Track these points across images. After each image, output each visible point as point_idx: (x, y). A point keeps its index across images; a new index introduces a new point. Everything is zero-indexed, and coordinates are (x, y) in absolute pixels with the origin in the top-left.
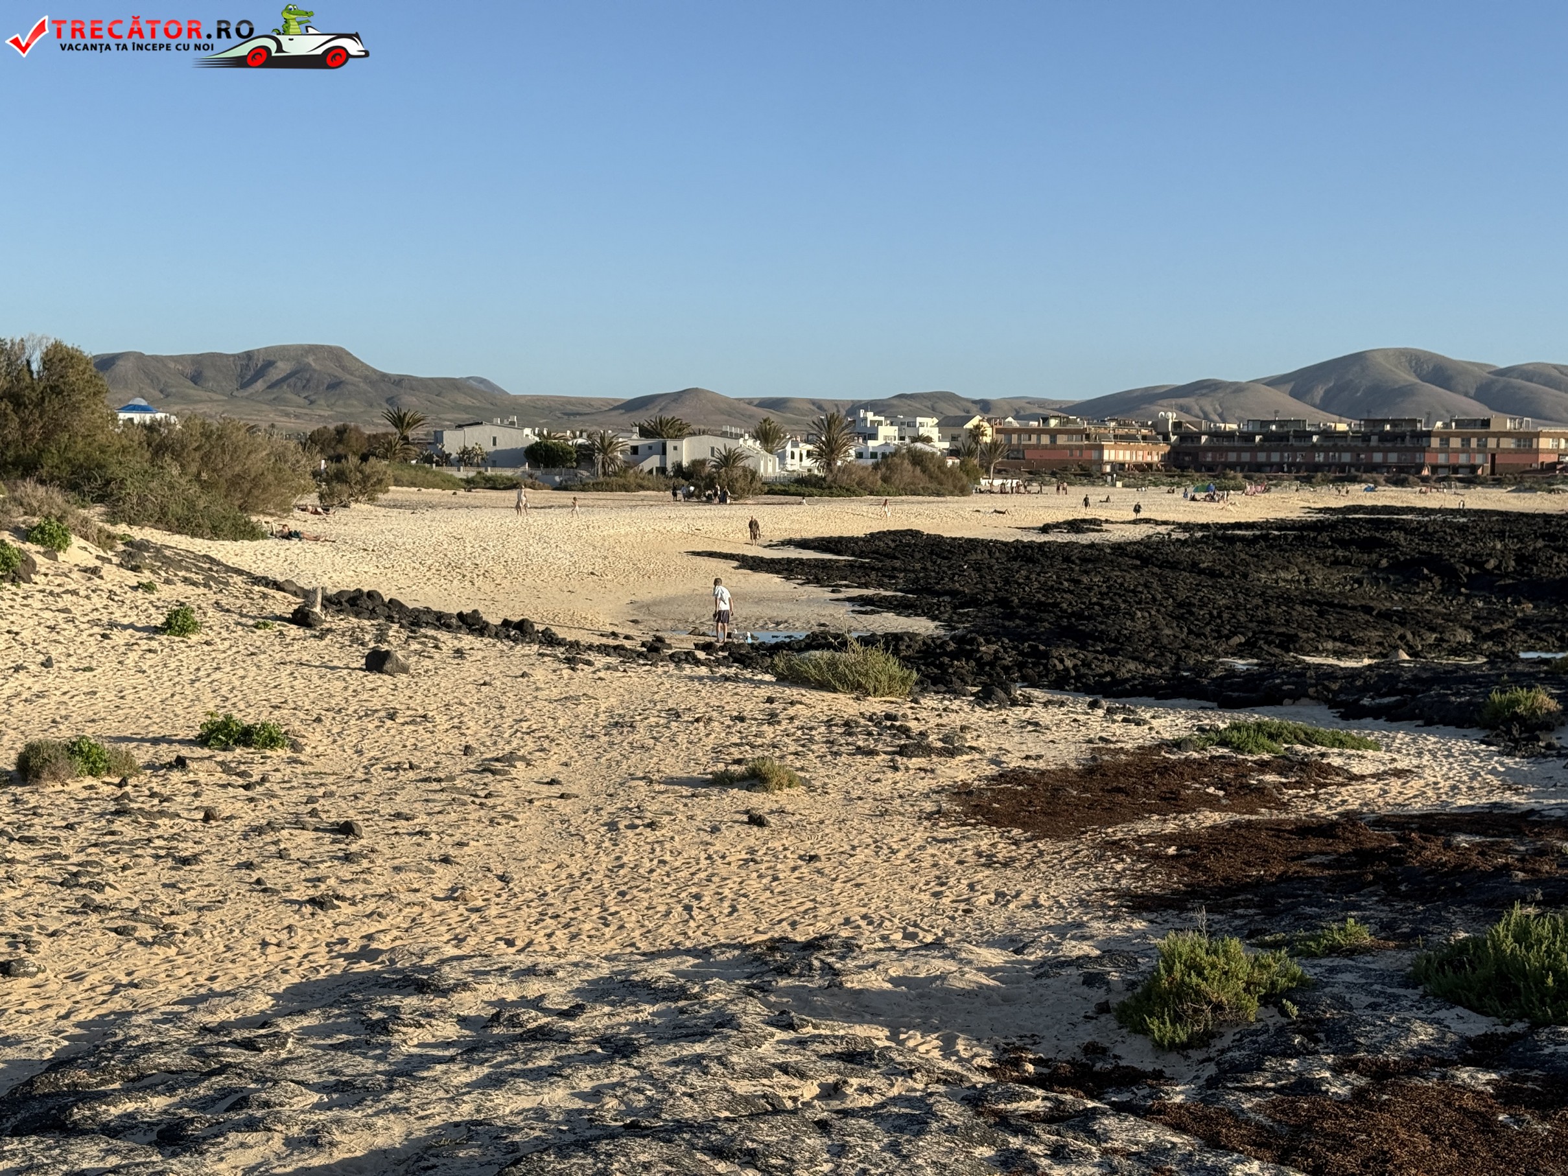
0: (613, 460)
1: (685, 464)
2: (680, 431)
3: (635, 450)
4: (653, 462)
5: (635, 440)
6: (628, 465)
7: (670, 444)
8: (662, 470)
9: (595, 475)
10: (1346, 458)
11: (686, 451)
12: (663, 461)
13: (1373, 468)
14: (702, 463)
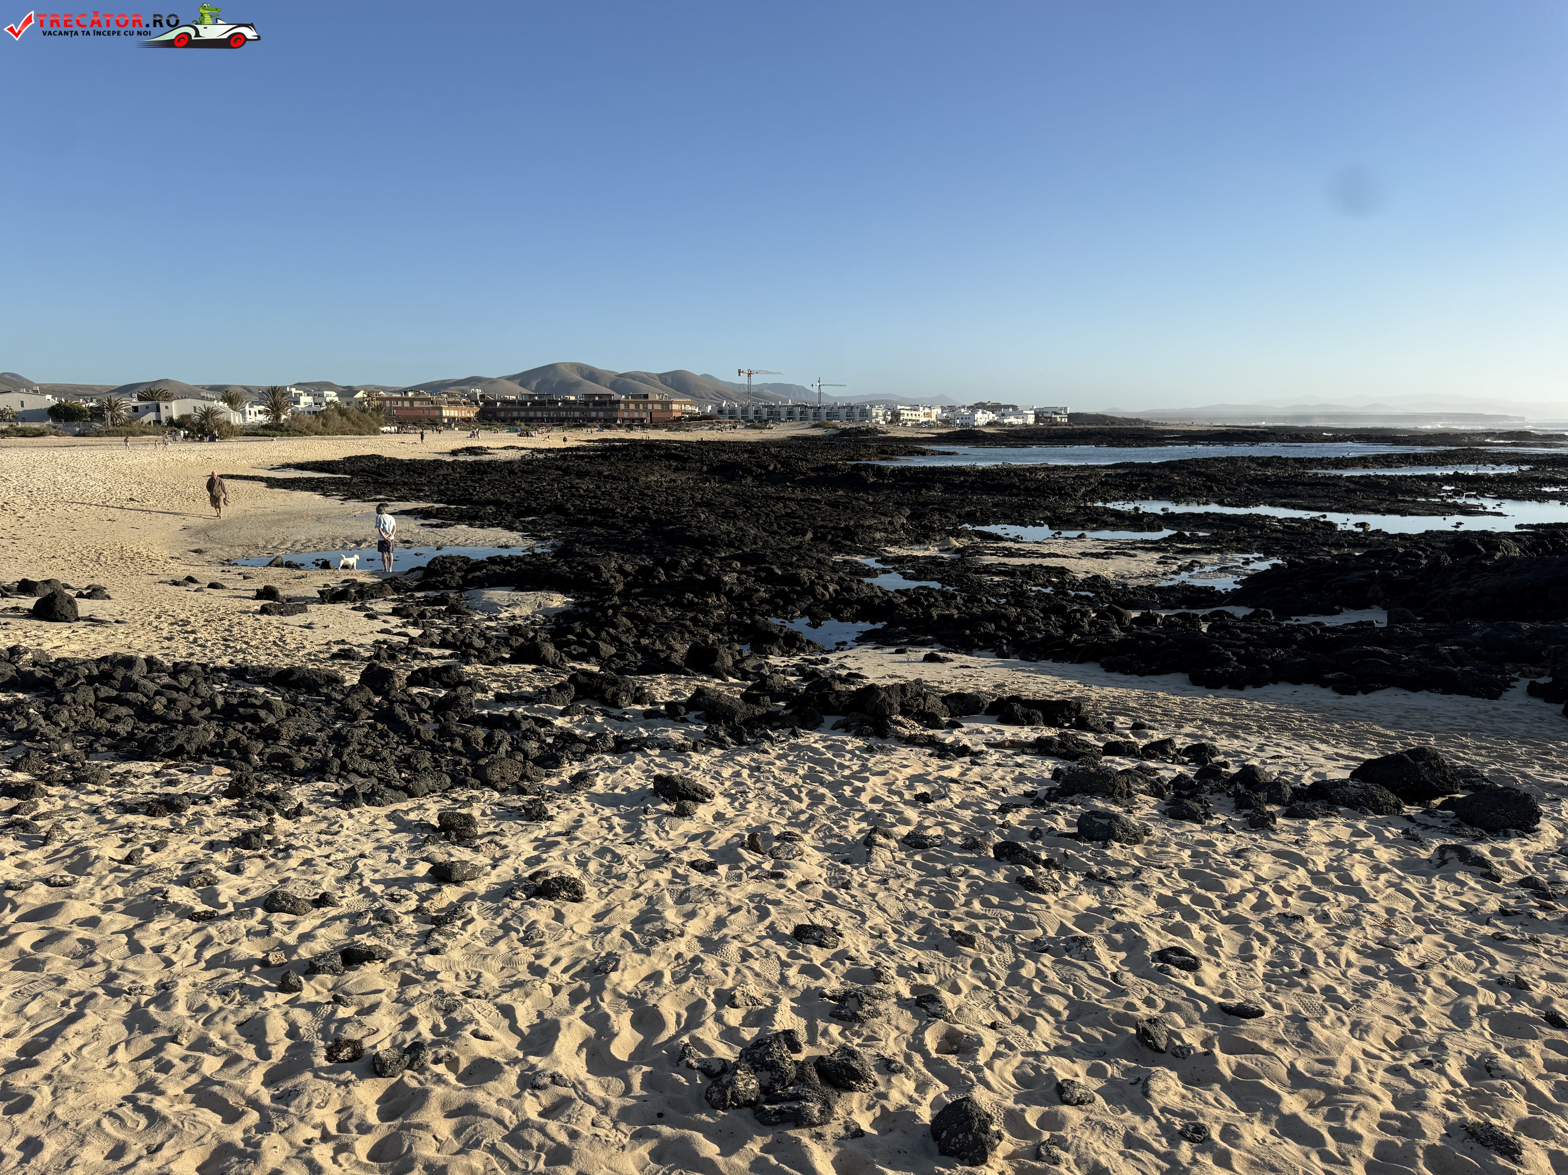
0: (119, 416)
1: (175, 417)
2: (168, 397)
3: (136, 409)
4: (151, 416)
5: (135, 402)
6: (131, 419)
7: (162, 405)
8: (158, 422)
9: (106, 425)
10: (577, 414)
11: (175, 409)
12: (158, 416)
13: (592, 420)
14: (189, 416)
